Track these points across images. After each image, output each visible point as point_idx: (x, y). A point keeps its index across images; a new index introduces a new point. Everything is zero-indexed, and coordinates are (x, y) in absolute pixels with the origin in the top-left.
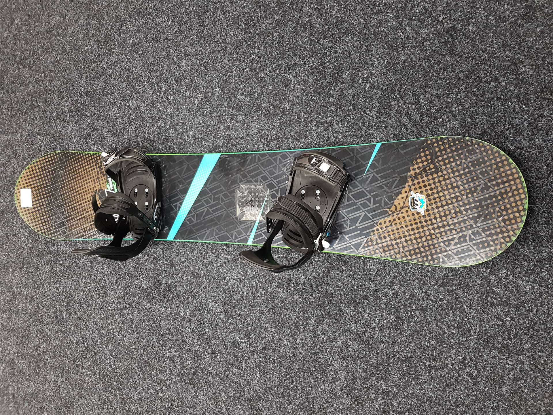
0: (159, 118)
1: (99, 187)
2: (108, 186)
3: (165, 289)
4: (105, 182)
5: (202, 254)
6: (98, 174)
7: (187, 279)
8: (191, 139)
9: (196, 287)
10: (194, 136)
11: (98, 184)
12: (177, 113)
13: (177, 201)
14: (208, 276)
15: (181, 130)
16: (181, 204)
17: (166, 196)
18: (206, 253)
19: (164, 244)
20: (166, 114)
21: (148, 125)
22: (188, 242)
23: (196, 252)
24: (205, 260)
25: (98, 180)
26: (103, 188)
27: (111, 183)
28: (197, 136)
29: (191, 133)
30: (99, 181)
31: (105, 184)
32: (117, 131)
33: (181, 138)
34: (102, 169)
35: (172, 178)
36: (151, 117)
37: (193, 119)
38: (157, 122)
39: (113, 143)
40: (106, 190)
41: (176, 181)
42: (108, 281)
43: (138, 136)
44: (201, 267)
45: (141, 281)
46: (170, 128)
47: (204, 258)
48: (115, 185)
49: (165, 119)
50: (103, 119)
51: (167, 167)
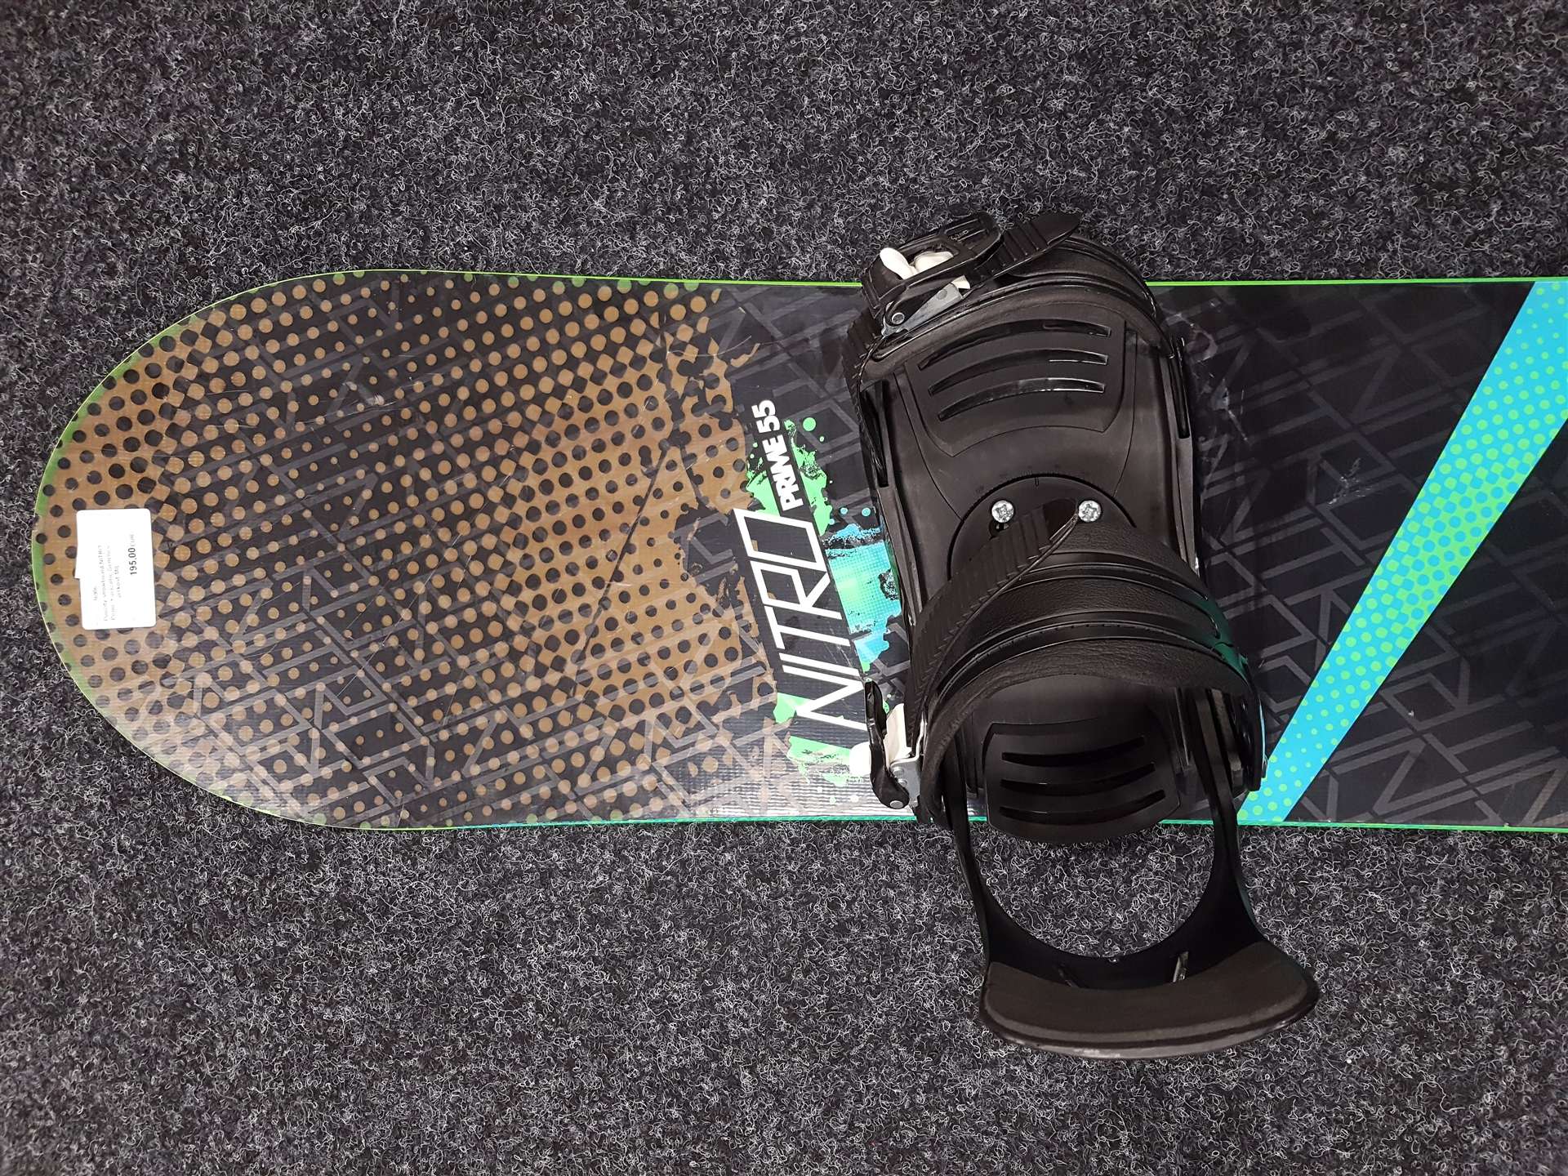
0: (1141, 61)
1: (688, 496)
2: (760, 489)
3: (1197, 1124)
4: (738, 466)
5: (1480, 901)
6: (678, 415)
7: (1367, 1063)
8: (1393, 187)
9: (1433, 1106)
10: (1422, 168)
11: (680, 474)
12: (1283, 28)
13: (1314, 577)
14: (1533, 1037)
15: (1317, 135)
16: (1353, 595)
17: (1229, 549)
18: (1516, 899)
19: (1180, 849)
20: (1197, 32)
21: (1058, 105)
22: (1366, 833)
23: (1436, 893)
24: (1511, 942)
25: (674, 454)
26: (716, 502)
27: (783, 472)
28: (1440, 169)
29: (1396, 153)
30: (689, 458)
31: (731, 478)
32: (811, 144)
33: (1315, 186)
34: (713, 382)
35: (1279, 430)
36: (1079, 57)
37: (1406, 64)
38: (1124, 86)
39: (782, 219)
40: (741, 515)
41: (1314, 454)
42: (746, 1080)
43: (976, 177)
44: (1478, 984)
45: (1011, 1077)
46: (1228, 123)
47: (1498, 931)
48: (815, 487)
49: (1193, 68)
50: (694, 66)
51: (1241, 359)
